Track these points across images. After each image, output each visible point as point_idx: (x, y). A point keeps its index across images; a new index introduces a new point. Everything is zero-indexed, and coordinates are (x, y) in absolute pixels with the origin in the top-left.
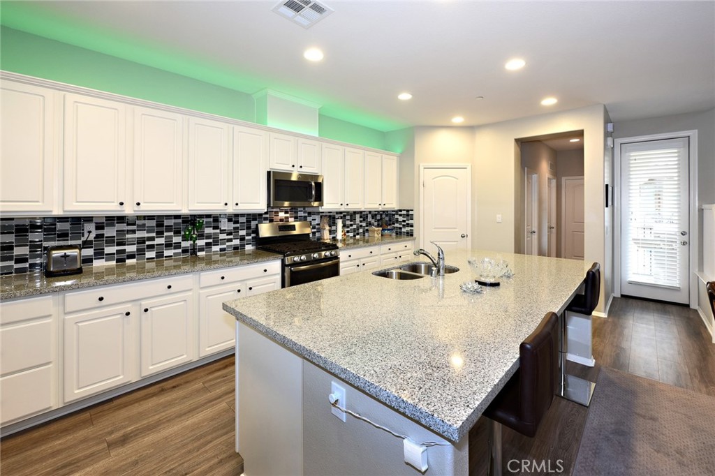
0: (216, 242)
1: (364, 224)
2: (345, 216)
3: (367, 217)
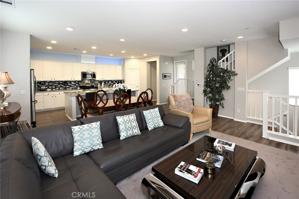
0: (71, 86)
1: (112, 84)
2: (106, 81)
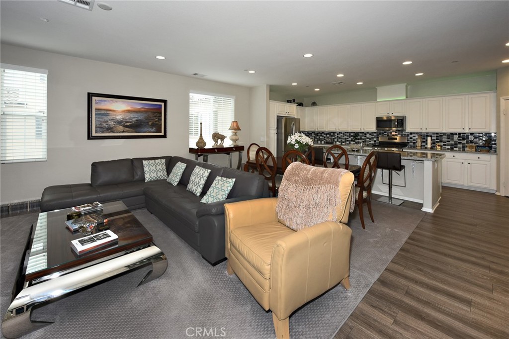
3: (468, 137)
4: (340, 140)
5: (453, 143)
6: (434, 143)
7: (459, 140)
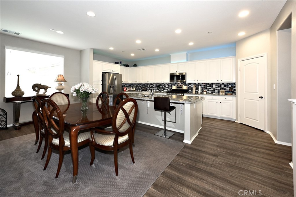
0: (165, 89)
3: (221, 86)
4: (150, 89)
5: (213, 89)
6: (202, 90)
7: (216, 87)
